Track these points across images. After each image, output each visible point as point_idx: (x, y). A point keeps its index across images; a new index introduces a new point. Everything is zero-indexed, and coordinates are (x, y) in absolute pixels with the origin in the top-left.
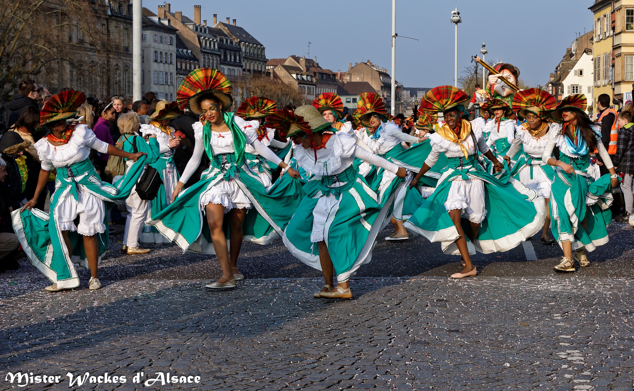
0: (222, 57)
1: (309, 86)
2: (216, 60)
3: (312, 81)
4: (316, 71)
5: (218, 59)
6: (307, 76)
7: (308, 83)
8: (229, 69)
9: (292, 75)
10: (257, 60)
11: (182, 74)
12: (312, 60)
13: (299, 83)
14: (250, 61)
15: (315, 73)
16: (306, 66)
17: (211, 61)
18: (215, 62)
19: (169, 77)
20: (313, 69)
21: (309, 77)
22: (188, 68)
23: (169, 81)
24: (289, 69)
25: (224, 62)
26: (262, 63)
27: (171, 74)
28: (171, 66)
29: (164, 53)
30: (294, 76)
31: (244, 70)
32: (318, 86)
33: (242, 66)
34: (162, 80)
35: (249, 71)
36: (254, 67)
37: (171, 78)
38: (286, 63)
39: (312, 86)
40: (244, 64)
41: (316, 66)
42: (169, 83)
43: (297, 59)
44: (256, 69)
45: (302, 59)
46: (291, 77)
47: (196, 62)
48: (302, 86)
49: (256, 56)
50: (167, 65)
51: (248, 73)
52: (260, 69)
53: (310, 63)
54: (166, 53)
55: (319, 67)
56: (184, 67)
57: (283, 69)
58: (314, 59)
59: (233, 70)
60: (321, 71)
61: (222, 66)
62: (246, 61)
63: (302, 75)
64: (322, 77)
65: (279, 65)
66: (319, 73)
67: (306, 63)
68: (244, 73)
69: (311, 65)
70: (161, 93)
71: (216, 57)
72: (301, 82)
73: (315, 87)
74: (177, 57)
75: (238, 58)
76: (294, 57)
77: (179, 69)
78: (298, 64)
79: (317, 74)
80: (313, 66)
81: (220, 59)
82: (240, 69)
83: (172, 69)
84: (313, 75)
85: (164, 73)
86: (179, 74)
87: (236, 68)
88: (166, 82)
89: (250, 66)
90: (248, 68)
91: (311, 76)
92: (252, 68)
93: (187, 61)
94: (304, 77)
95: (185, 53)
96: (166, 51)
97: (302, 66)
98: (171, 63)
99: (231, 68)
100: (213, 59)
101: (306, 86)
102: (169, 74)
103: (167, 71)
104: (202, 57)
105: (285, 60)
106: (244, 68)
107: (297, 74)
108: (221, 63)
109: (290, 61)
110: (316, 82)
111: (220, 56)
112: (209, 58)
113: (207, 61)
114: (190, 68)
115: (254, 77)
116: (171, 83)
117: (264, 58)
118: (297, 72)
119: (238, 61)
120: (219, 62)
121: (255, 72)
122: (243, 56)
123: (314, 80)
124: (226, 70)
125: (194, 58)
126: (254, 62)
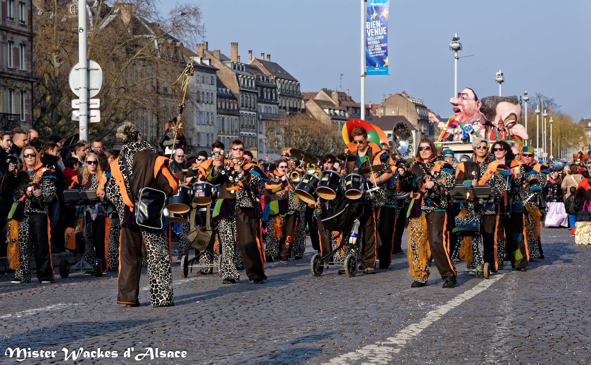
0: (259, 95)
1: (342, 122)
2: (253, 99)
3: (345, 116)
4: (349, 105)
5: (256, 97)
6: (340, 110)
7: (341, 118)
8: (266, 107)
9: (324, 110)
10: (293, 97)
11: (222, 114)
12: (344, 93)
13: (332, 119)
14: (286, 98)
15: (348, 107)
16: (339, 100)
17: (249, 100)
18: (253, 100)
19: (210, 117)
20: (345, 103)
21: (342, 112)
22: (228, 108)
23: (210, 121)
24: (321, 103)
25: (261, 100)
26: (297, 100)
27: (212, 113)
28: (212, 105)
29: (205, 93)
30: (327, 111)
31: (280, 107)
33: (278, 104)
34: (204, 120)
35: (285, 108)
36: (289, 104)
37: (213, 118)
38: (318, 98)
40: (279, 100)
41: (349, 99)
42: (210, 124)
43: (329, 93)
44: (291, 106)
45: (334, 93)
46: (323, 113)
47: (235, 101)
48: (335, 121)
49: (292, 93)
50: (208, 105)
51: (284, 110)
52: (295, 106)
53: (342, 96)
54: (208, 93)
55: (351, 100)
56: (223, 107)
57: (315, 104)
58: (347, 92)
59: (270, 107)
60: (354, 106)
61: (259, 104)
62: (282, 98)
63: (334, 110)
64: (356, 112)
65: (311, 100)
66: (353, 107)
67: (338, 97)
68: (280, 110)
69: (344, 99)
70: (203, 133)
71: (254, 95)
72: (334, 118)
74: (218, 97)
75: (274, 95)
76: (325, 90)
77: (220, 109)
78: (330, 98)
79: (350, 109)
80: (346, 100)
81: (258, 97)
82: (276, 106)
83: (213, 108)
84: (346, 109)
85: (206, 113)
86: (220, 114)
87: (272, 106)
88: (208, 122)
89: (286, 103)
90: (284, 105)
91: (344, 111)
92: (288, 106)
93: (227, 100)
94: (337, 112)
95: (224, 92)
96: (208, 91)
97: (335, 100)
98: (212, 103)
99: (268, 105)
100: (251, 97)
101: (339, 122)
102: (210, 114)
103: (208, 111)
104: (241, 96)
105: (316, 94)
106: (280, 105)
107: (330, 109)
108: (259, 101)
109: (322, 95)
110: (350, 117)
111: (257, 93)
112: (247, 97)
113: (245, 99)
114: (230, 107)
115: (290, 114)
116: (212, 123)
117: (299, 93)
118: (330, 106)
119: (274, 99)
120: (256, 100)
121: (291, 109)
122: (279, 93)
123: (347, 115)
124: (263, 108)
125: (232, 97)
126: (289, 99)
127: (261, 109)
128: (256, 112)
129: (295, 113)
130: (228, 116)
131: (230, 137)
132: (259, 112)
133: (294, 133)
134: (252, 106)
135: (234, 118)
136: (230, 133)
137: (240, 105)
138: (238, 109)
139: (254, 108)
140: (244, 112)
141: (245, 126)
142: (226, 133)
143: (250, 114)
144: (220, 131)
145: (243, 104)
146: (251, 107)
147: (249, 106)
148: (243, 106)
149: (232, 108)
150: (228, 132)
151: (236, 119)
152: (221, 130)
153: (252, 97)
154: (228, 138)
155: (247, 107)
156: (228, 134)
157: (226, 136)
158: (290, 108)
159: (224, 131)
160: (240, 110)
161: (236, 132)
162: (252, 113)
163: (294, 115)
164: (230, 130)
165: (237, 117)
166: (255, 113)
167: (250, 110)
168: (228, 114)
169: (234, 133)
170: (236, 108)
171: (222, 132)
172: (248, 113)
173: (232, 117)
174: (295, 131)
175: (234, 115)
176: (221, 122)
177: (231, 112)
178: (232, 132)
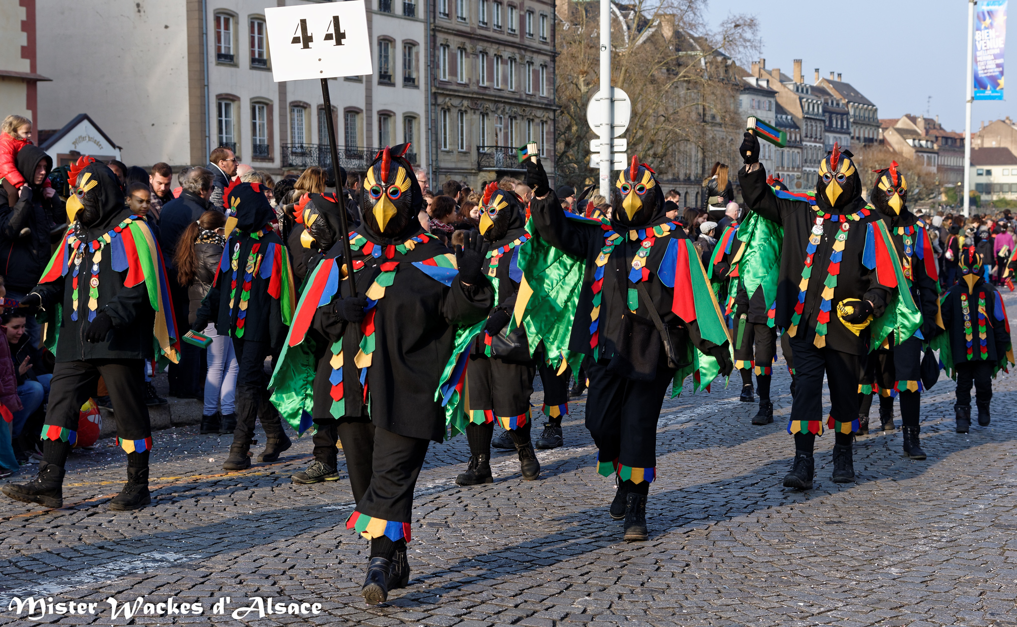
0: (827, 123)
1: (929, 155)
2: (820, 127)
3: (933, 148)
4: (938, 135)
5: (823, 125)
6: (927, 141)
7: (927, 150)
8: (835, 137)
9: (908, 140)
10: (868, 125)
12: (932, 120)
13: (917, 151)
14: (859, 127)
15: (937, 138)
16: (925, 128)
17: (814, 128)
18: (819, 129)
19: (767, 150)
20: (934, 132)
21: (929, 143)
22: (788, 138)
23: (767, 154)
24: (904, 133)
25: (829, 129)
26: (873, 128)
30: (910, 142)
31: (852, 138)
32: (940, 154)
33: (849, 134)
35: (858, 138)
36: (864, 134)
38: (899, 125)
39: (933, 155)
40: (852, 130)
41: (938, 127)
42: (767, 158)
43: (913, 119)
44: (866, 136)
45: (919, 119)
46: (906, 144)
47: (797, 130)
48: (920, 154)
49: (867, 120)
51: (857, 142)
52: (871, 136)
53: (930, 124)
55: (941, 129)
57: (895, 133)
58: (935, 119)
59: (840, 138)
60: (944, 135)
61: (827, 134)
62: (855, 126)
63: (919, 140)
64: (947, 143)
65: (891, 128)
66: (943, 137)
67: (925, 124)
68: (853, 141)
69: (932, 126)
71: (820, 123)
72: (920, 150)
73: (936, 156)
75: (845, 123)
76: (908, 116)
78: (914, 126)
79: (940, 139)
80: (935, 128)
81: (825, 126)
82: (848, 137)
84: (934, 139)
87: (843, 136)
89: (859, 133)
90: (857, 135)
91: (932, 142)
92: (862, 136)
93: (787, 129)
94: (923, 143)
95: (785, 119)
97: (920, 129)
99: (837, 135)
100: (816, 126)
101: (925, 155)
104: (804, 124)
105: (897, 121)
106: (852, 135)
107: (914, 140)
108: (826, 131)
109: (904, 122)
110: (939, 150)
111: (824, 121)
112: (812, 125)
113: (809, 128)
114: (791, 138)
115: (865, 146)
116: (769, 157)
117: (876, 121)
118: (914, 136)
119: (845, 127)
120: (823, 129)
121: (866, 140)
122: (851, 120)
123: (936, 147)
124: (831, 138)
125: (795, 126)
126: (864, 127)
127: (829, 140)
128: (823, 143)
129: (871, 144)
130: (788, 149)
131: (791, 174)
132: (827, 143)
133: (870, 169)
134: (818, 136)
135: (796, 150)
136: (791, 169)
137: (803, 134)
138: (801, 140)
139: (821, 139)
140: (809, 144)
141: (808, 161)
142: (786, 169)
143: (815, 146)
144: (778, 167)
145: (806, 134)
146: (816, 138)
147: (814, 136)
148: (806, 136)
149: (793, 138)
150: (788, 168)
151: (798, 153)
152: (780, 165)
153: (818, 125)
154: (788, 175)
155: (811, 137)
156: (788, 170)
157: (786, 173)
158: (865, 138)
159: (783, 167)
160: (804, 141)
161: (798, 168)
162: (818, 145)
163: (869, 146)
164: (791, 166)
165: (799, 150)
166: (821, 145)
167: (815, 142)
168: (789, 147)
169: (796, 169)
170: (798, 139)
171: (780, 168)
172: (813, 144)
173: (793, 149)
174: (871, 167)
175: (796, 147)
176: (779, 156)
177: (792, 144)
178: (793, 168)
